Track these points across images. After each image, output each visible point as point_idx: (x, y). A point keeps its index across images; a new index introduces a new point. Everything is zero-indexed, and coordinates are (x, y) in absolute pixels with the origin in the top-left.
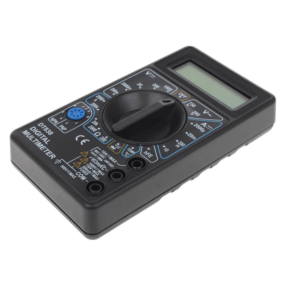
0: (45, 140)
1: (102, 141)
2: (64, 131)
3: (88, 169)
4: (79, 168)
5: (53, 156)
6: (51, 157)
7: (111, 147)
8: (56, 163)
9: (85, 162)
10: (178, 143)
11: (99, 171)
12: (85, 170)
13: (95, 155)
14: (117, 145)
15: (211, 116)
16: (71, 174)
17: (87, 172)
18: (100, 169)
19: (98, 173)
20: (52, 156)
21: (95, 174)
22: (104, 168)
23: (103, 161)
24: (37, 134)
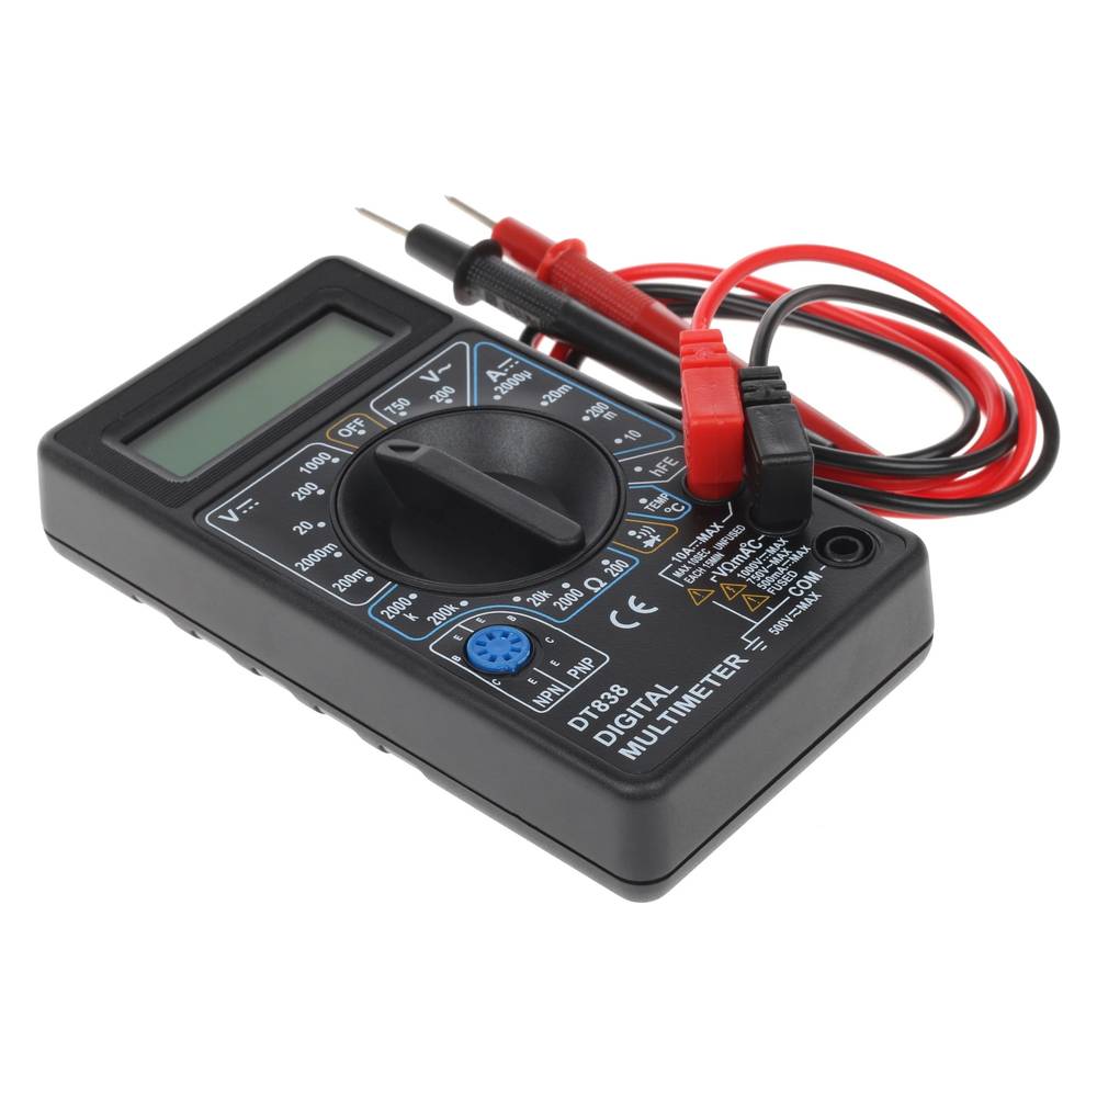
0: (654, 698)
1: (625, 569)
2: (596, 664)
3: (768, 575)
4: (769, 594)
6: (737, 664)
7: (652, 546)
8: (766, 647)
9: (736, 588)
10: (595, 416)
11: (772, 550)
12: (776, 580)
13: (698, 573)
14: (638, 534)
15: (449, 366)
16: (803, 606)
17: (785, 574)
18: (762, 550)
19: (779, 552)
20: (733, 665)
21: (786, 559)
22: (756, 544)
23: (721, 552)
24: (631, 722)
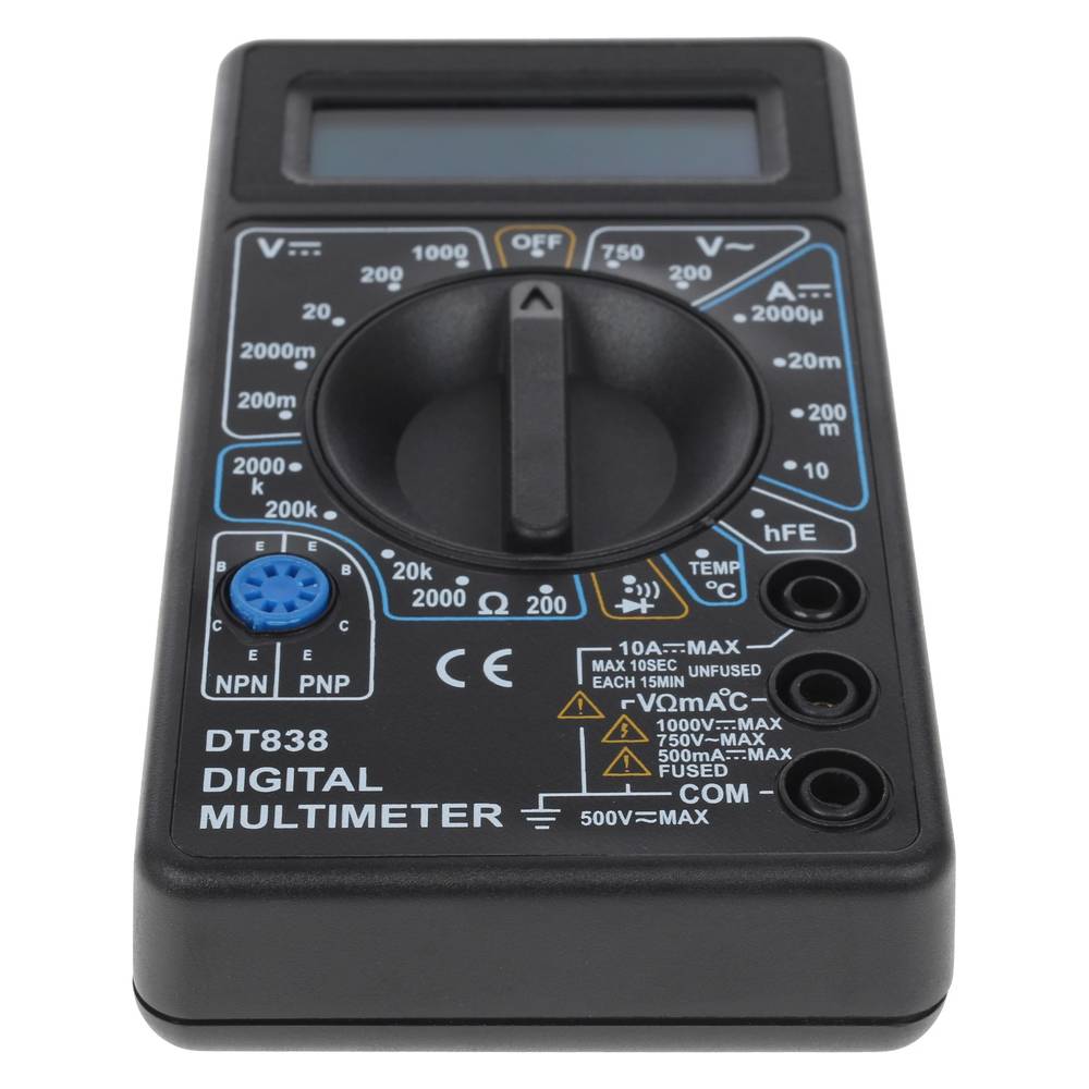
1: (554, 613)
3: (692, 748)
4: (655, 770)
5: (487, 813)
6: (484, 821)
7: (625, 611)
8: (548, 827)
9: (632, 734)
10: (813, 418)
11: (745, 724)
12: (691, 762)
13: (621, 682)
14: (634, 586)
16: (668, 818)
17: (713, 763)
18: (736, 715)
19: (749, 733)
20: (478, 816)
21: (745, 746)
22: (739, 701)
23: (688, 679)
24: (271, 785)
